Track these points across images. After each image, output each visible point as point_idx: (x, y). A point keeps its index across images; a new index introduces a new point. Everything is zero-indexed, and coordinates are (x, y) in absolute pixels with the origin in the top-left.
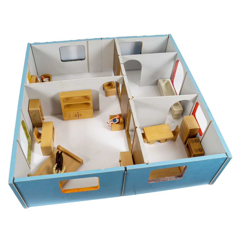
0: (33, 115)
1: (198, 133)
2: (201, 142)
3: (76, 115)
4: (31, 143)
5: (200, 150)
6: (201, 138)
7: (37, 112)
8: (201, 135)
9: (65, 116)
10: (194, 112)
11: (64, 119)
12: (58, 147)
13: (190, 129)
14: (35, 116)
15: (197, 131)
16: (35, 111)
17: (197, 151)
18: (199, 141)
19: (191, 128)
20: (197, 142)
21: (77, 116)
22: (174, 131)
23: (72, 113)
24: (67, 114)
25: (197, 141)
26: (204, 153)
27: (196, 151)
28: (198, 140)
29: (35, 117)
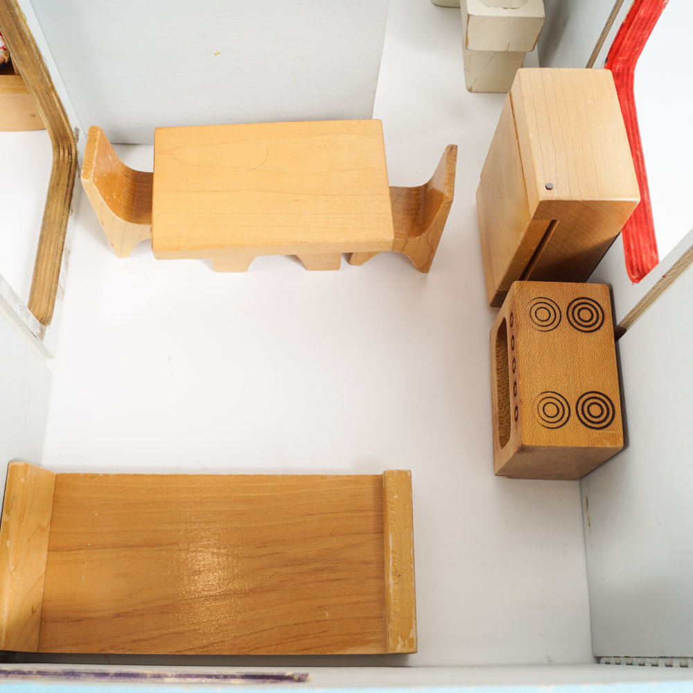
1: (620, 242)
2: (619, 332)
5: (595, 410)
6: (629, 294)
8: (638, 271)
10: (627, 42)
13: (544, 195)
15: (612, 227)
17: (559, 421)
18: (608, 320)
19: (554, 195)
20: (589, 327)
22: (426, 186)
25: (585, 315)
26: (621, 444)
27: (551, 410)
28: (606, 306)
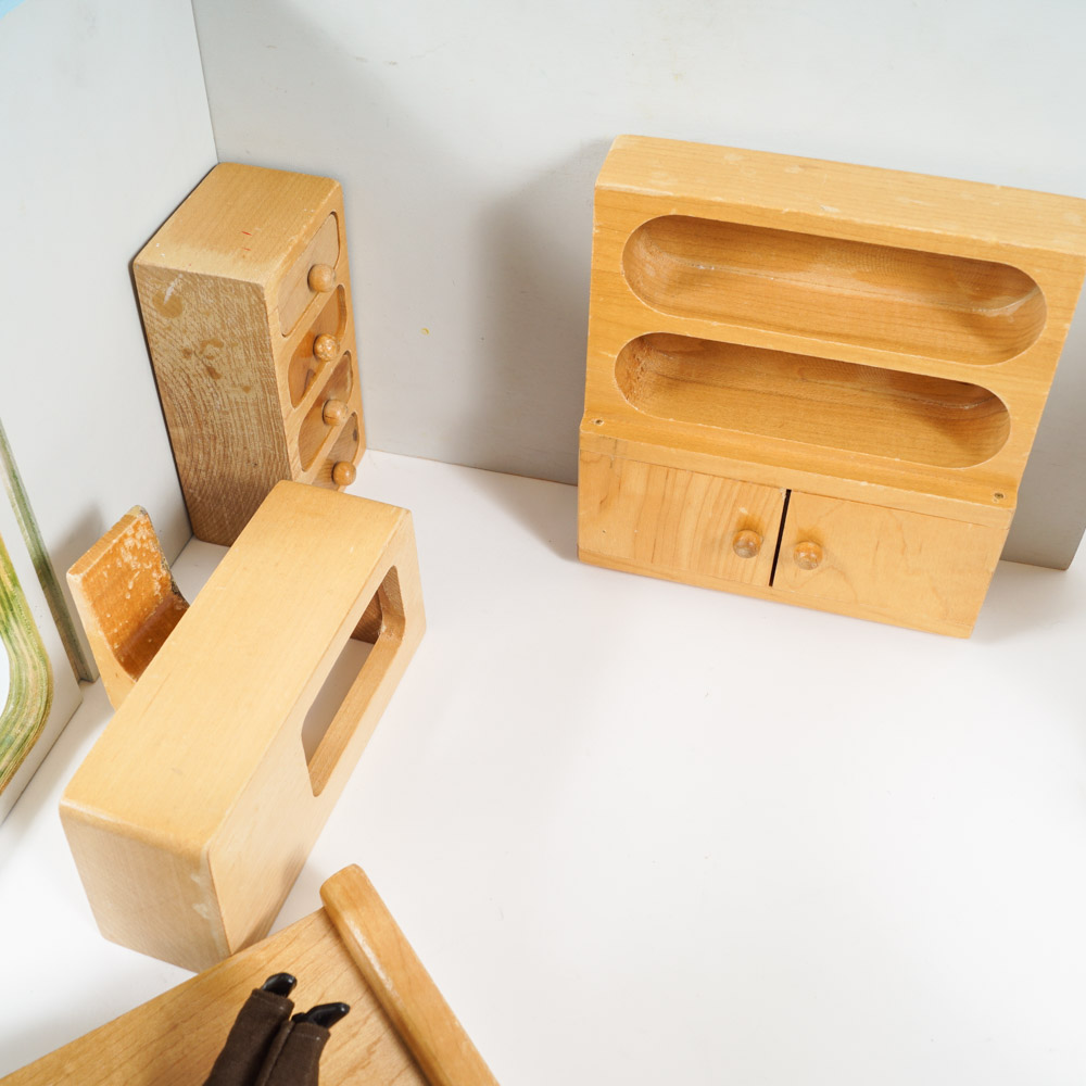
0: (187, 353)
3: (748, 526)
4: (40, 703)
7: (241, 321)
9: (603, 503)
11: (588, 539)
12: (336, 895)
14: (211, 372)
16: (219, 286)
21: (753, 551)
23: (702, 481)
24: (635, 482)
29: (207, 381)
